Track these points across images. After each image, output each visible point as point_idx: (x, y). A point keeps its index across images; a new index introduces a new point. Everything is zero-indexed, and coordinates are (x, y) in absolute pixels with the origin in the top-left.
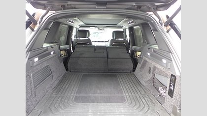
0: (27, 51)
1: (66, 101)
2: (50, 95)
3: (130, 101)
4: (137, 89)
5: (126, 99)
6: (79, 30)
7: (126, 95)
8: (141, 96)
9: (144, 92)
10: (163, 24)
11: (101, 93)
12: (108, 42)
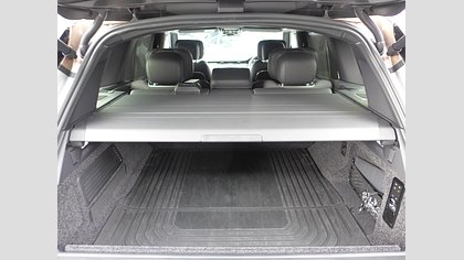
0: (61, 131)
1: (159, 225)
2: (123, 212)
3: (296, 224)
4: (312, 191)
5: (288, 218)
6: (178, 41)
7: (287, 207)
8: (321, 211)
9: (328, 199)
10: (385, 50)
11: (233, 204)
12: (247, 62)
